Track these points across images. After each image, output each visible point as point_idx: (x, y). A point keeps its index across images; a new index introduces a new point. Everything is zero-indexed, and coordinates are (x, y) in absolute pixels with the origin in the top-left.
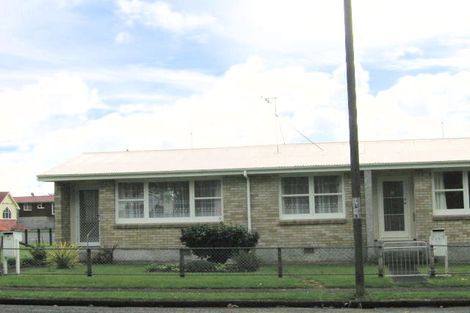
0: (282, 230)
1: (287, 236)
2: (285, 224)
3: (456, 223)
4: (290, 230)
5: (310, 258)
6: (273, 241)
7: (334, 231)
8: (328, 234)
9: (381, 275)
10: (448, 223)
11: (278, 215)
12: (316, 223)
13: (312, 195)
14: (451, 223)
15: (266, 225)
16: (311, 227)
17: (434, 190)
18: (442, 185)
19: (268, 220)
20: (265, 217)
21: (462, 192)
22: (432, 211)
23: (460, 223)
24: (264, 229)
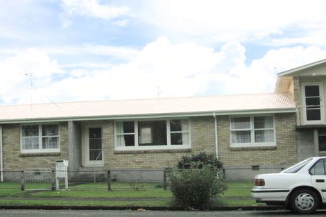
0: (21, 160)
1: (25, 163)
2: (23, 156)
3: (129, 155)
4: (26, 160)
5: (38, 178)
6: (16, 167)
7: (52, 161)
8: (50, 162)
9: (22, 189)
10: (124, 155)
11: (19, 150)
12: (42, 155)
13: (40, 136)
14: (126, 155)
15: (12, 156)
16: (39, 158)
17: (116, 134)
18: (122, 131)
19: (14, 153)
20: (11, 151)
21: (134, 135)
22: (114, 147)
23: (131, 155)
24: (10, 159)
